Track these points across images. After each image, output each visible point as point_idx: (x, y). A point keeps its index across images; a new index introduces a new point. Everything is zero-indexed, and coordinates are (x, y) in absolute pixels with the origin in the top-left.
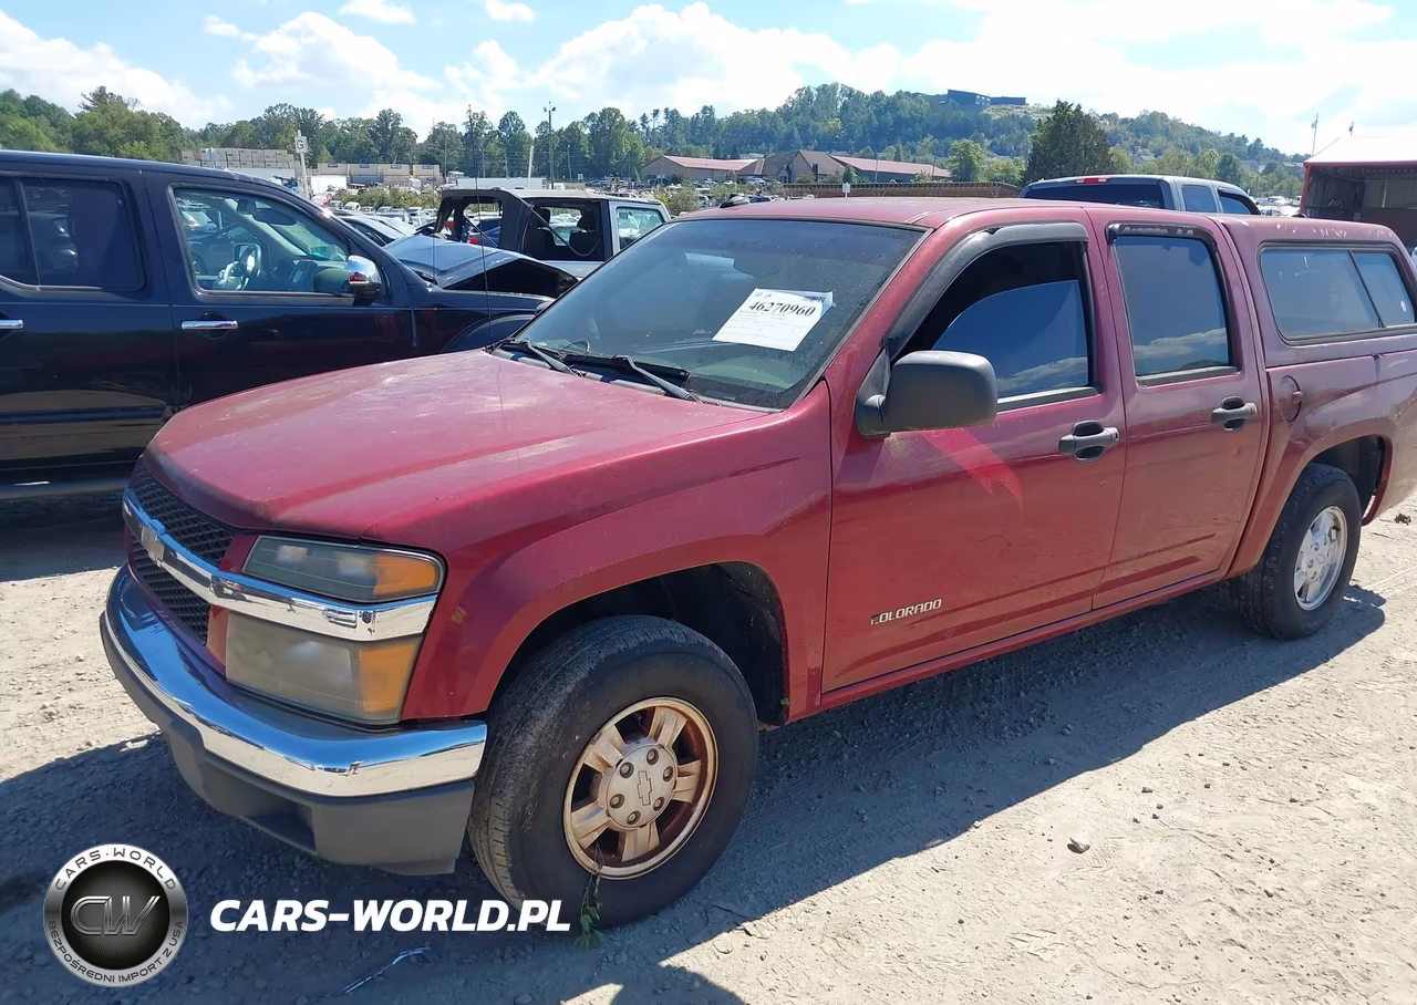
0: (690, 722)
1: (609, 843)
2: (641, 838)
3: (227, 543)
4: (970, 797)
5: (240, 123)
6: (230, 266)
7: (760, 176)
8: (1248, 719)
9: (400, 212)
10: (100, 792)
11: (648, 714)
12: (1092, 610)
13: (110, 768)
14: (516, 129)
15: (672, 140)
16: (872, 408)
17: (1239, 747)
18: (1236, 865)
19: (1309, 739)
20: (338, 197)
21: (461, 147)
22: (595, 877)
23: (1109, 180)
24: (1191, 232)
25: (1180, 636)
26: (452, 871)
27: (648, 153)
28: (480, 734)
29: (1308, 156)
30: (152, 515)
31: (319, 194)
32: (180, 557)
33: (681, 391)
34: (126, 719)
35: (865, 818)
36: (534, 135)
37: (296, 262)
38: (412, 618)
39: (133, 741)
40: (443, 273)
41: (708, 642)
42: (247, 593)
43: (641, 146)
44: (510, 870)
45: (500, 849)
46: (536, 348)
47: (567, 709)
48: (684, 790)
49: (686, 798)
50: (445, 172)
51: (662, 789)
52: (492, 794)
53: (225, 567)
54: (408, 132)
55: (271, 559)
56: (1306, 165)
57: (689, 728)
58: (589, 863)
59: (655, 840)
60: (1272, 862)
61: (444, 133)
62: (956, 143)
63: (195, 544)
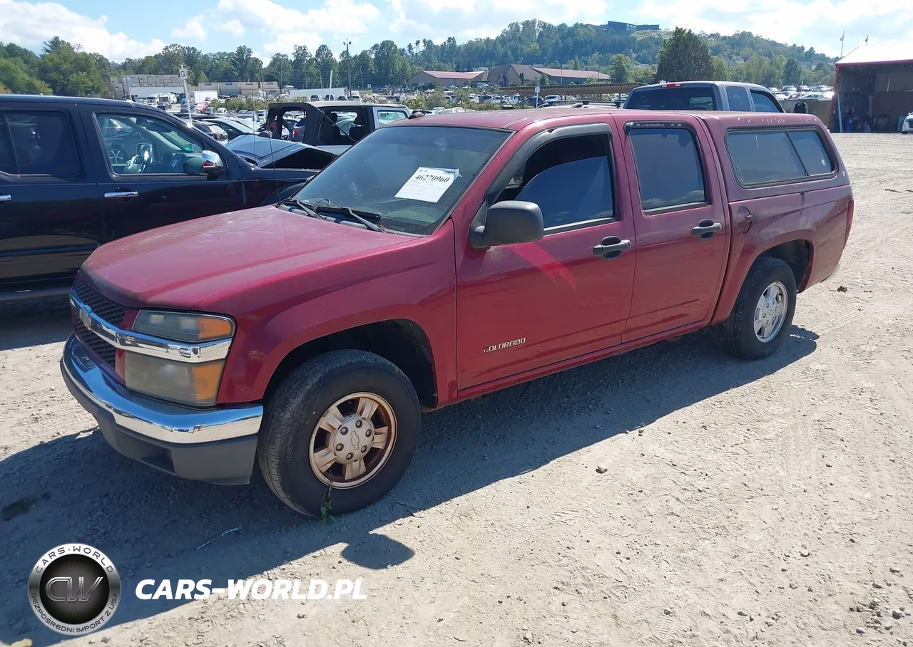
0: (380, 405)
1: (337, 470)
2: (355, 468)
3: (123, 315)
4: (547, 446)
5: (148, 58)
6: (134, 158)
7: (485, 82)
8: (716, 404)
9: (253, 113)
10: (65, 457)
11: (356, 401)
12: (621, 343)
13: (71, 445)
14: (327, 56)
15: (429, 61)
16: (478, 233)
17: (706, 418)
18: (686, 477)
19: (748, 413)
20: (212, 105)
21: (291, 69)
22: (328, 487)
23: (681, 85)
24: (680, 125)
25: (690, 359)
26: (248, 483)
27: (413, 70)
28: (260, 411)
29: (837, 59)
30: (85, 302)
31: (200, 103)
32: (104, 328)
33: (375, 226)
34: (79, 419)
35: (487, 458)
36: (339, 60)
37: (174, 154)
38: (220, 350)
39: (83, 432)
40: (262, 158)
41: (389, 363)
42: (139, 343)
43: (408, 65)
44: (281, 483)
45: (274, 471)
46: (301, 203)
47: (307, 398)
48: (379, 441)
49: (380, 446)
50: (281, 86)
51: (366, 441)
52: (270, 443)
53: (123, 328)
54: (257, 60)
55: (146, 322)
56: (837, 65)
57: (380, 410)
58: (326, 480)
59: (363, 469)
60: (707, 475)
61: (280, 60)
62: (614, 57)
63: (107, 316)
